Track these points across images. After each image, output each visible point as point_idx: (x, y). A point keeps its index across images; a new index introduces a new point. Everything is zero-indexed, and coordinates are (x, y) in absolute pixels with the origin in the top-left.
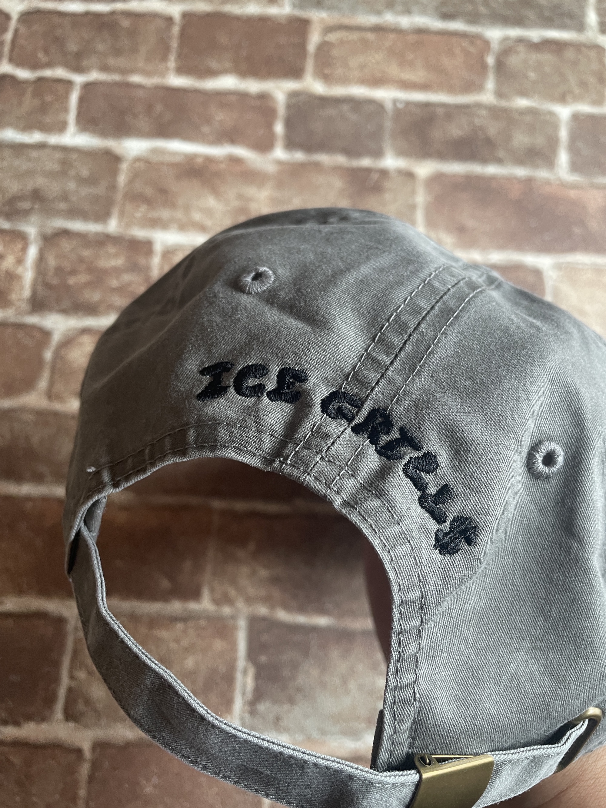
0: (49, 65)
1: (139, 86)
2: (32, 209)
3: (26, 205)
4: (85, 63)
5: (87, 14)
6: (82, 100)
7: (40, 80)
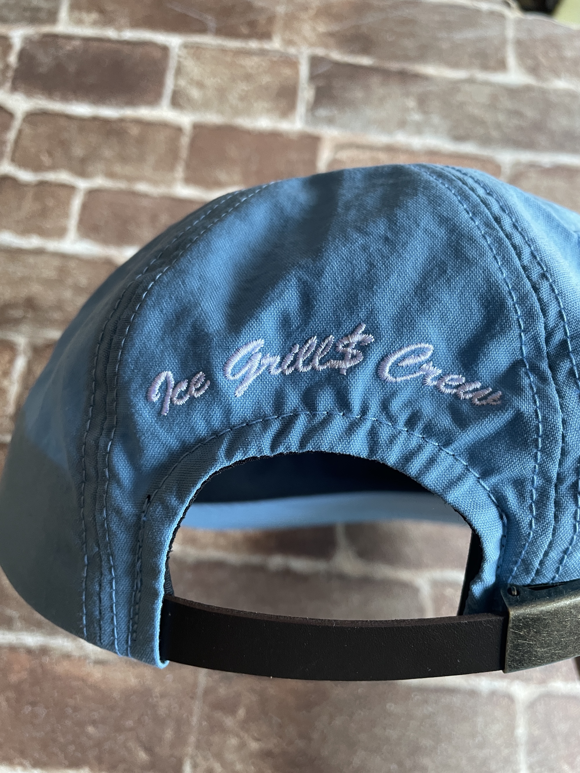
0: (53, 168)
1: (145, 196)
2: (24, 317)
3: (17, 313)
4: (90, 169)
5: (95, 119)
6: (85, 207)
7: (42, 184)
